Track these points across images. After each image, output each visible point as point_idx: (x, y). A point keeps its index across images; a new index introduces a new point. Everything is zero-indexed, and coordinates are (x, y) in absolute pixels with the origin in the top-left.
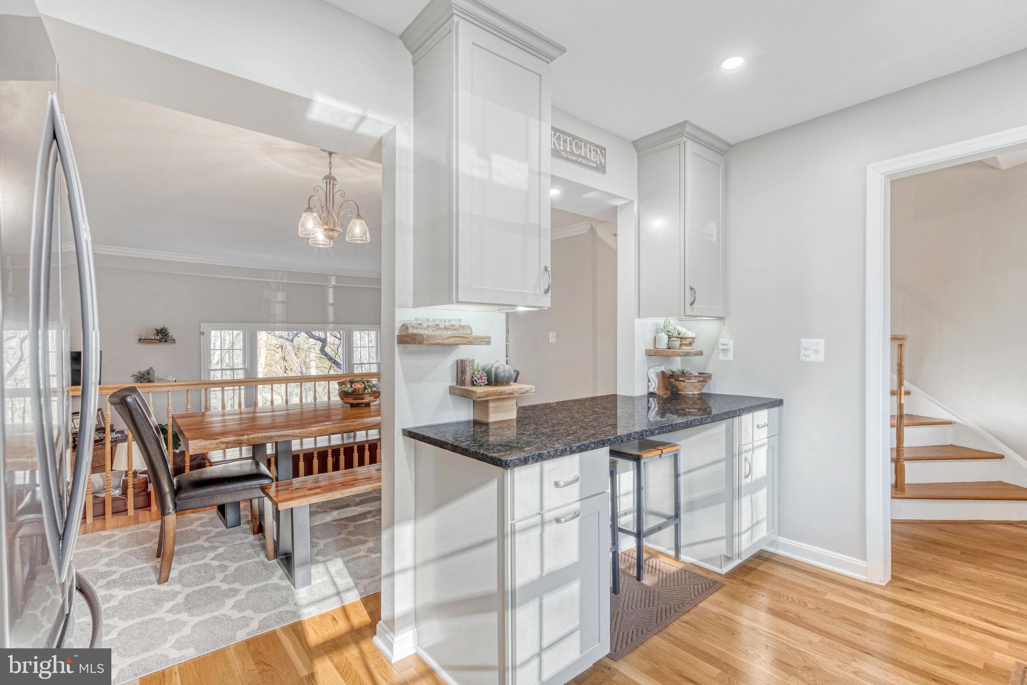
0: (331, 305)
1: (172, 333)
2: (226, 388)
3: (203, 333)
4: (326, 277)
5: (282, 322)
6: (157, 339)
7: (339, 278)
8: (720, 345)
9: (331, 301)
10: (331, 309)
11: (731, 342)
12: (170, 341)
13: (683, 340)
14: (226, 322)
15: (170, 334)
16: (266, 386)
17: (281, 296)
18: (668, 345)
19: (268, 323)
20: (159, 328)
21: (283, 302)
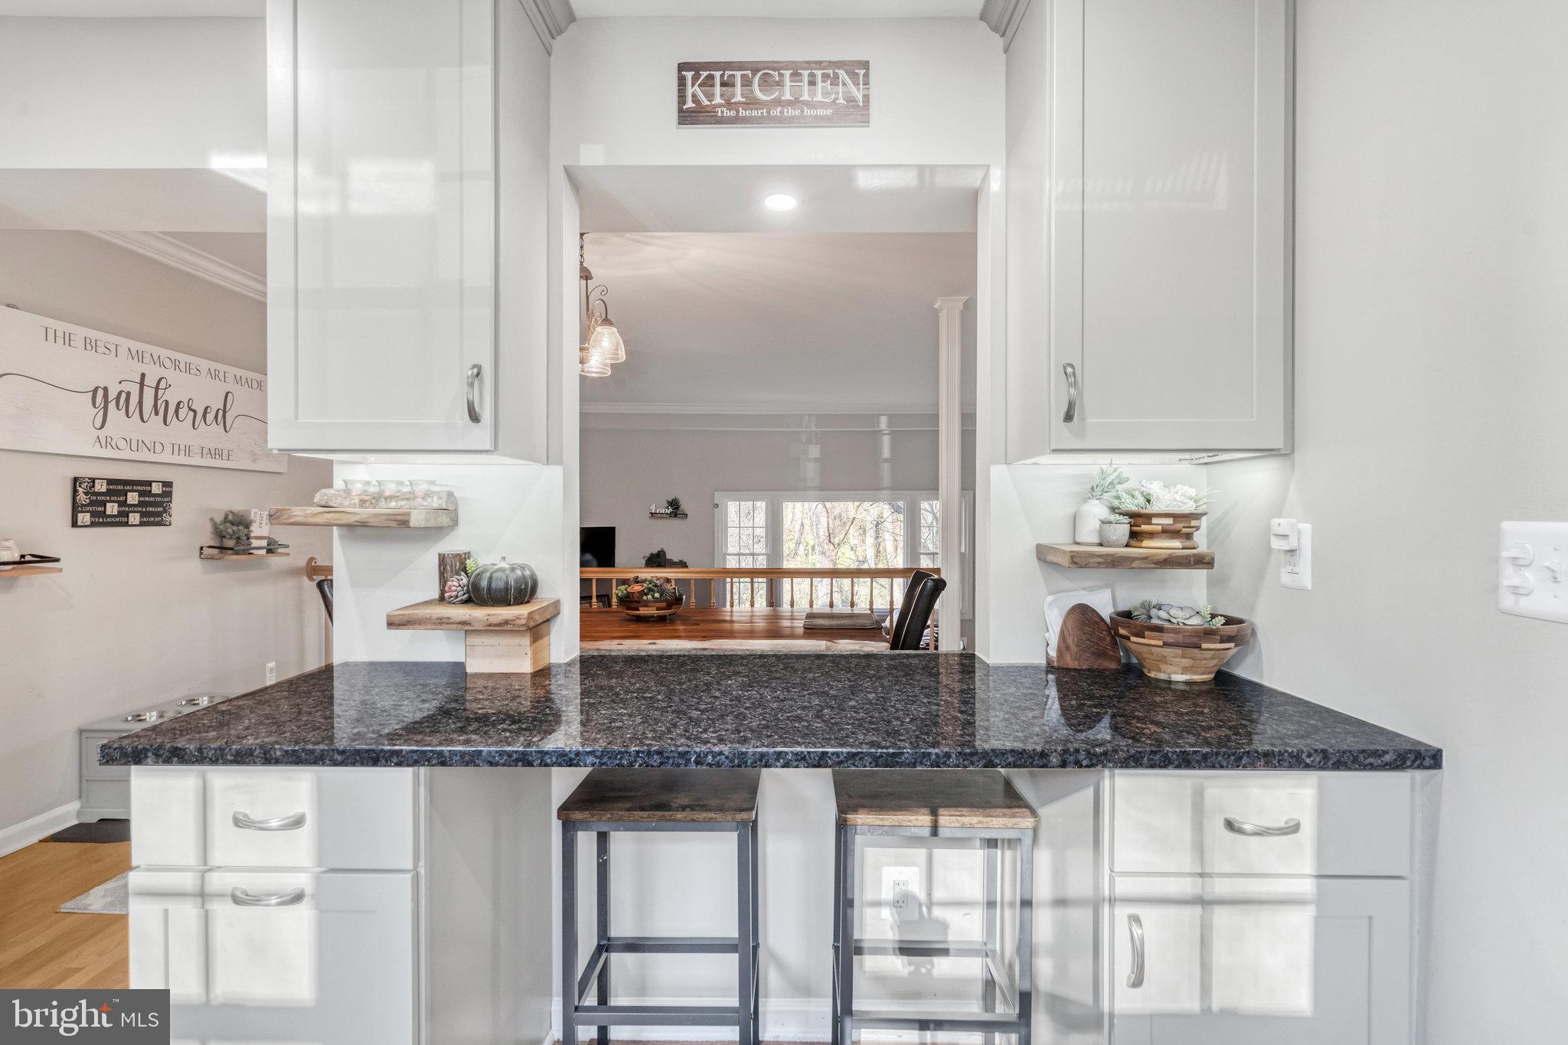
0: (886, 460)
1: (685, 506)
2: (756, 580)
3: (717, 506)
4: (874, 418)
5: (815, 488)
6: (667, 514)
7: (891, 417)
8: (1273, 539)
9: (886, 453)
10: (886, 468)
11: (1306, 528)
12: (680, 516)
13: (1140, 520)
14: (744, 489)
15: (682, 507)
16: (825, 580)
17: (814, 451)
18: (1100, 532)
19: (797, 489)
20: (670, 500)
21: (816, 460)
